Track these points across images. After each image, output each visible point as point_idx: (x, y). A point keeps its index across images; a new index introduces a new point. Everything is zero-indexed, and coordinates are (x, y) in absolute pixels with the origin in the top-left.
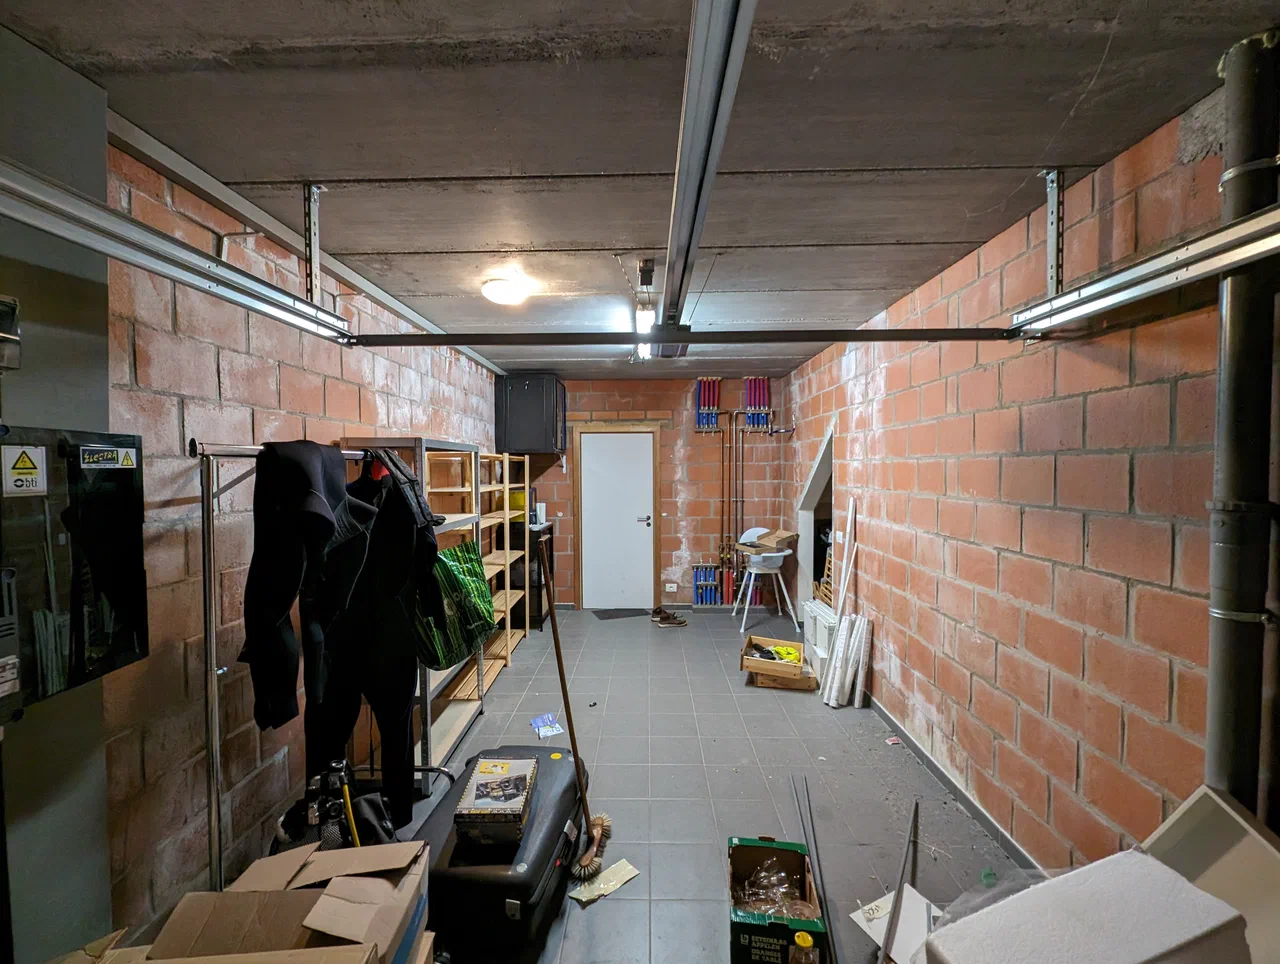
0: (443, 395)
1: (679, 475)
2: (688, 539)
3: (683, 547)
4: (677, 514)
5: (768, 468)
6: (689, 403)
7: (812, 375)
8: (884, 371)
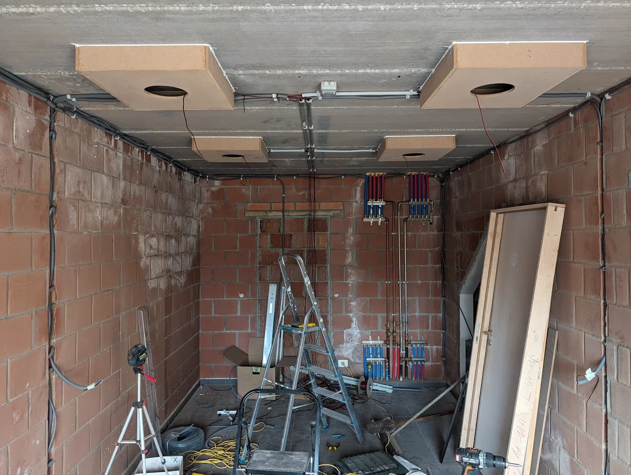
0: (134, 195)
1: (349, 260)
2: (358, 319)
3: (354, 325)
4: (347, 296)
5: (430, 254)
6: (358, 195)
7: (470, 174)
8: (545, 178)
